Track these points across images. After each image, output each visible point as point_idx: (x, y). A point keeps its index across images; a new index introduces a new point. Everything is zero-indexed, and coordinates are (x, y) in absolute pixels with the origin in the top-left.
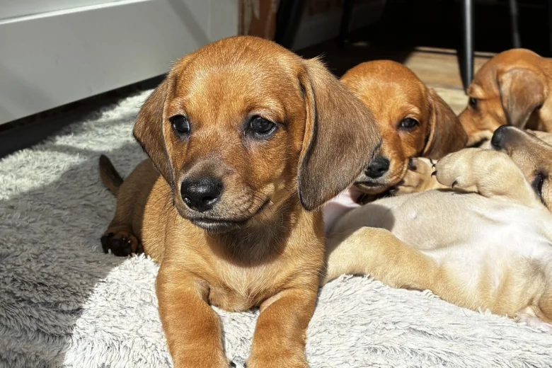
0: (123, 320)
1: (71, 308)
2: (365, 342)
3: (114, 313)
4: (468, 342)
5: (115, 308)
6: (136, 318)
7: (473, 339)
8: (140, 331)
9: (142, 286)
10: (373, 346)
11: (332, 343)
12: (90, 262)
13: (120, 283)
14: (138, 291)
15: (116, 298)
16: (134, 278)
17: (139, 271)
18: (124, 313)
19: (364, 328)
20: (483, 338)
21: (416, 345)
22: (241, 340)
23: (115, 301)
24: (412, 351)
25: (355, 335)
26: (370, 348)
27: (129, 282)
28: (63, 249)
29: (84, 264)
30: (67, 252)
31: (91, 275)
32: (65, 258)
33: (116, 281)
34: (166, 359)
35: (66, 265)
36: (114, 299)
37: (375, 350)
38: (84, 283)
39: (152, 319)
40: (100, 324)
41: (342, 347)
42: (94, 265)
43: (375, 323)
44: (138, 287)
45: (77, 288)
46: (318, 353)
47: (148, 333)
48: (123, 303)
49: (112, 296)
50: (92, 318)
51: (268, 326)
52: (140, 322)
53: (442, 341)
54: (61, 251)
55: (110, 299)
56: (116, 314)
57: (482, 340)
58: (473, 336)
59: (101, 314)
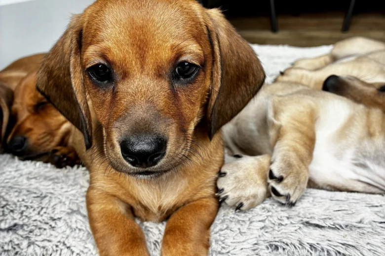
0: (53, 233)
1: (7, 226)
2: (266, 239)
4: (358, 230)
5: (46, 220)
7: (360, 225)
8: (66, 242)
9: (71, 198)
10: (274, 243)
11: (235, 241)
14: (67, 203)
15: (47, 212)
19: (262, 224)
20: (370, 224)
21: (314, 239)
22: (155, 244)
23: (46, 215)
24: (311, 246)
25: (257, 233)
26: (271, 246)
28: (10, 172)
29: (25, 181)
30: (13, 173)
31: (28, 191)
32: (10, 179)
35: (10, 184)
36: (45, 213)
37: (277, 248)
38: (21, 200)
39: (79, 227)
40: (33, 239)
41: (245, 245)
42: (33, 181)
43: (271, 219)
44: (67, 198)
45: (14, 206)
46: (224, 251)
47: (73, 243)
48: (52, 215)
49: (44, 210)
50: (26, 233)
52: (68, 232)
53: (336, 232)
54: (8, 173)
55: (42, 213)
56: (47, 227)
57: (370, 226)
58: (360, 222)
59: (33, 228)
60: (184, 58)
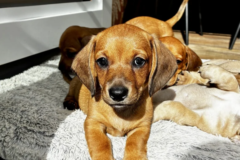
0: (71, 140)
1: (50, 135)
2: (173, 152)
3: (67, 137)
4: (217, 152)
5: (68, 134)
6: (76, 139)
7: (219, 151)
8: (78, 145)
9: (79, 124)
10: (177, 154)
11: (158, 152)
12: (58, 113)
13: (70, 123)
14: (77, 127)
15: (68, 130)
16: (75, 121)
17: (78, 117)
18: (71, 136)
19: (172, 145)
20: (223, 150)
21: (195, 154)
22: (120, 149)
23: (68, 131)
24: (194, 157)
25: (169, 149)
26: (175, 155)
27: (74, 122)
28: (48, 108)
29: (56, 114)
30: (49, 109)
31: (58, 119)
32: (48, 112)
33: (68, 122)
34: (89, 158)
35: (48, 115)
36: (67, 130)
37: (178, 156)
38: (56, 123)
39: (83, 139)
40: (62, 142)
41: (163, 154)
42: (60, 114)
43: (177, 143)
44: (77, 124)
45: (53, 126)
46: (153, 156)
47: (81, 146)
48: (71, 132)
49: (67, 129)
50: (58, 139)
51: (131, 144)
52: (78, 141)
53: (206, 152)
54: (47, 108)
55: (66, 130)
56: (68, 137)
57: (222, 151)
58: (218, 149)
59: (62, 137)
60: (138, 56)
